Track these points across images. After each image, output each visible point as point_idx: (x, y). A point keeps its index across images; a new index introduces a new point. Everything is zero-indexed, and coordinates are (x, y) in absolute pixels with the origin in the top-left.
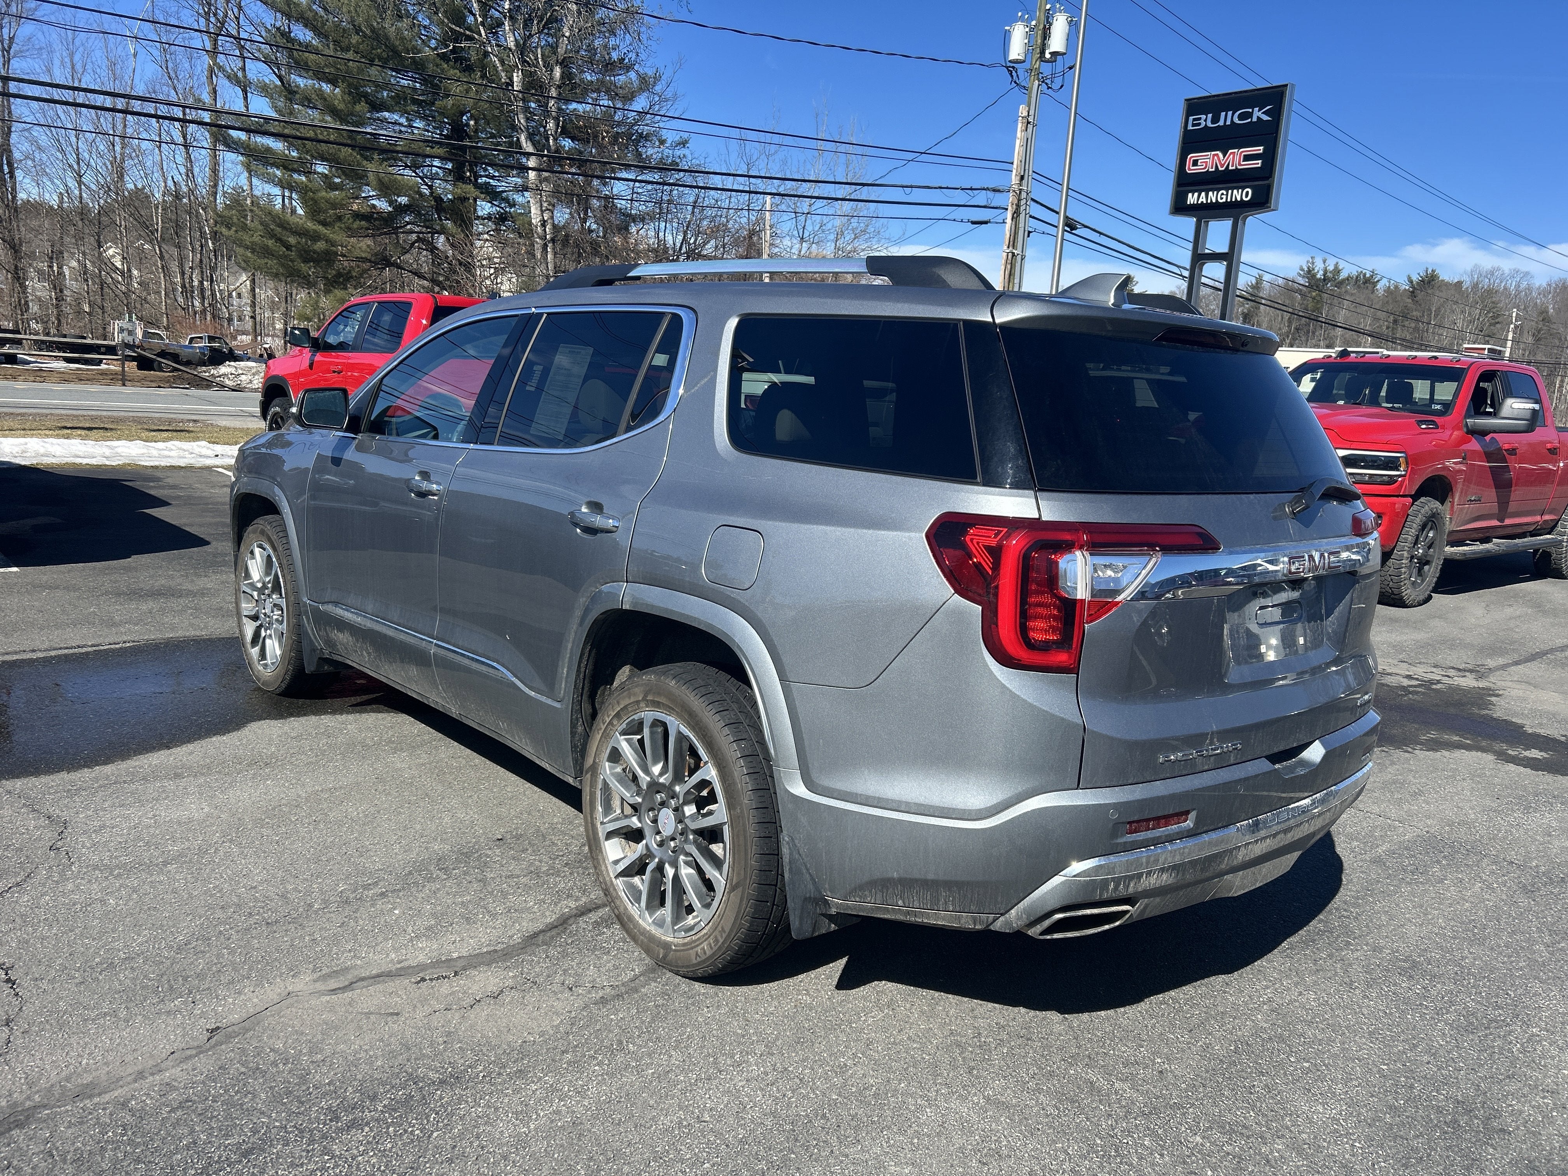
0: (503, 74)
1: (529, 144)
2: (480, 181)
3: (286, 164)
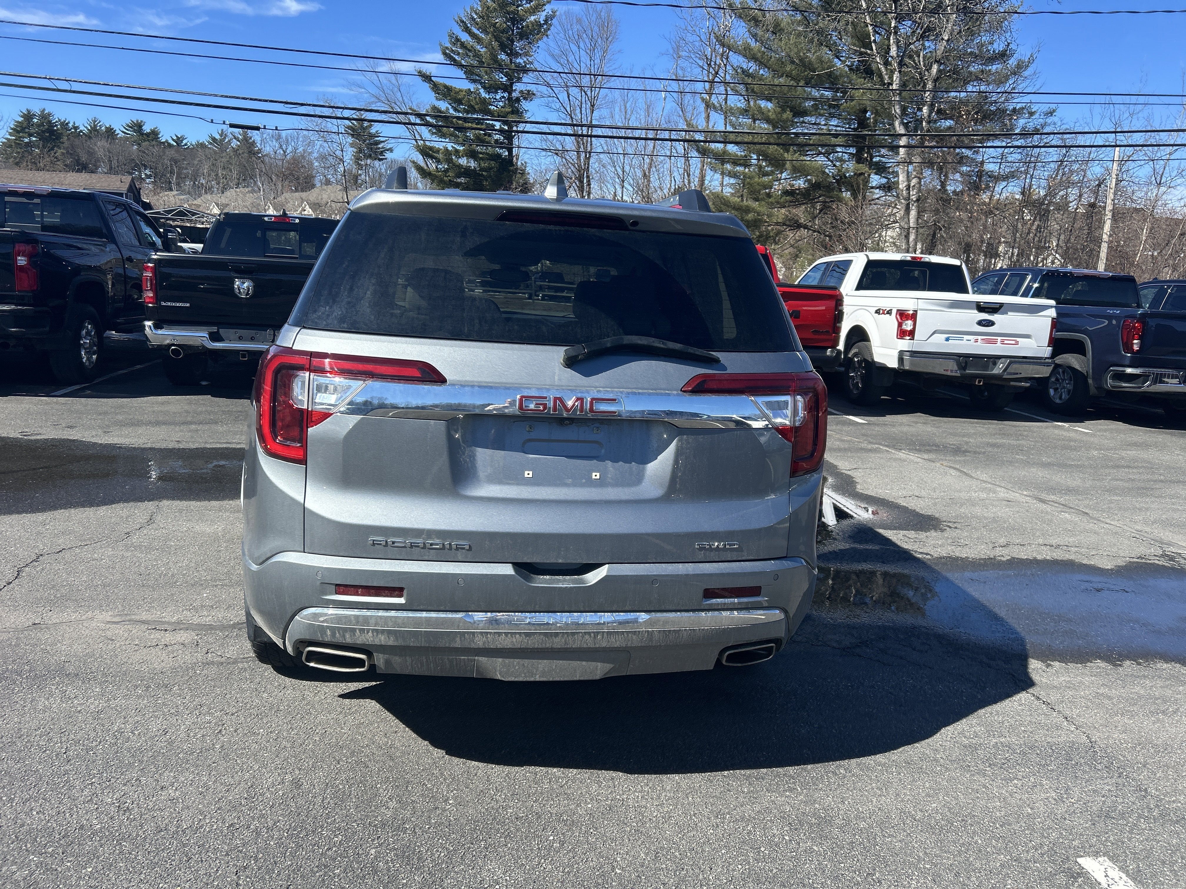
0: (886, 77)
1: (902, 127)
2: (874, 160)
3: (736, 162)
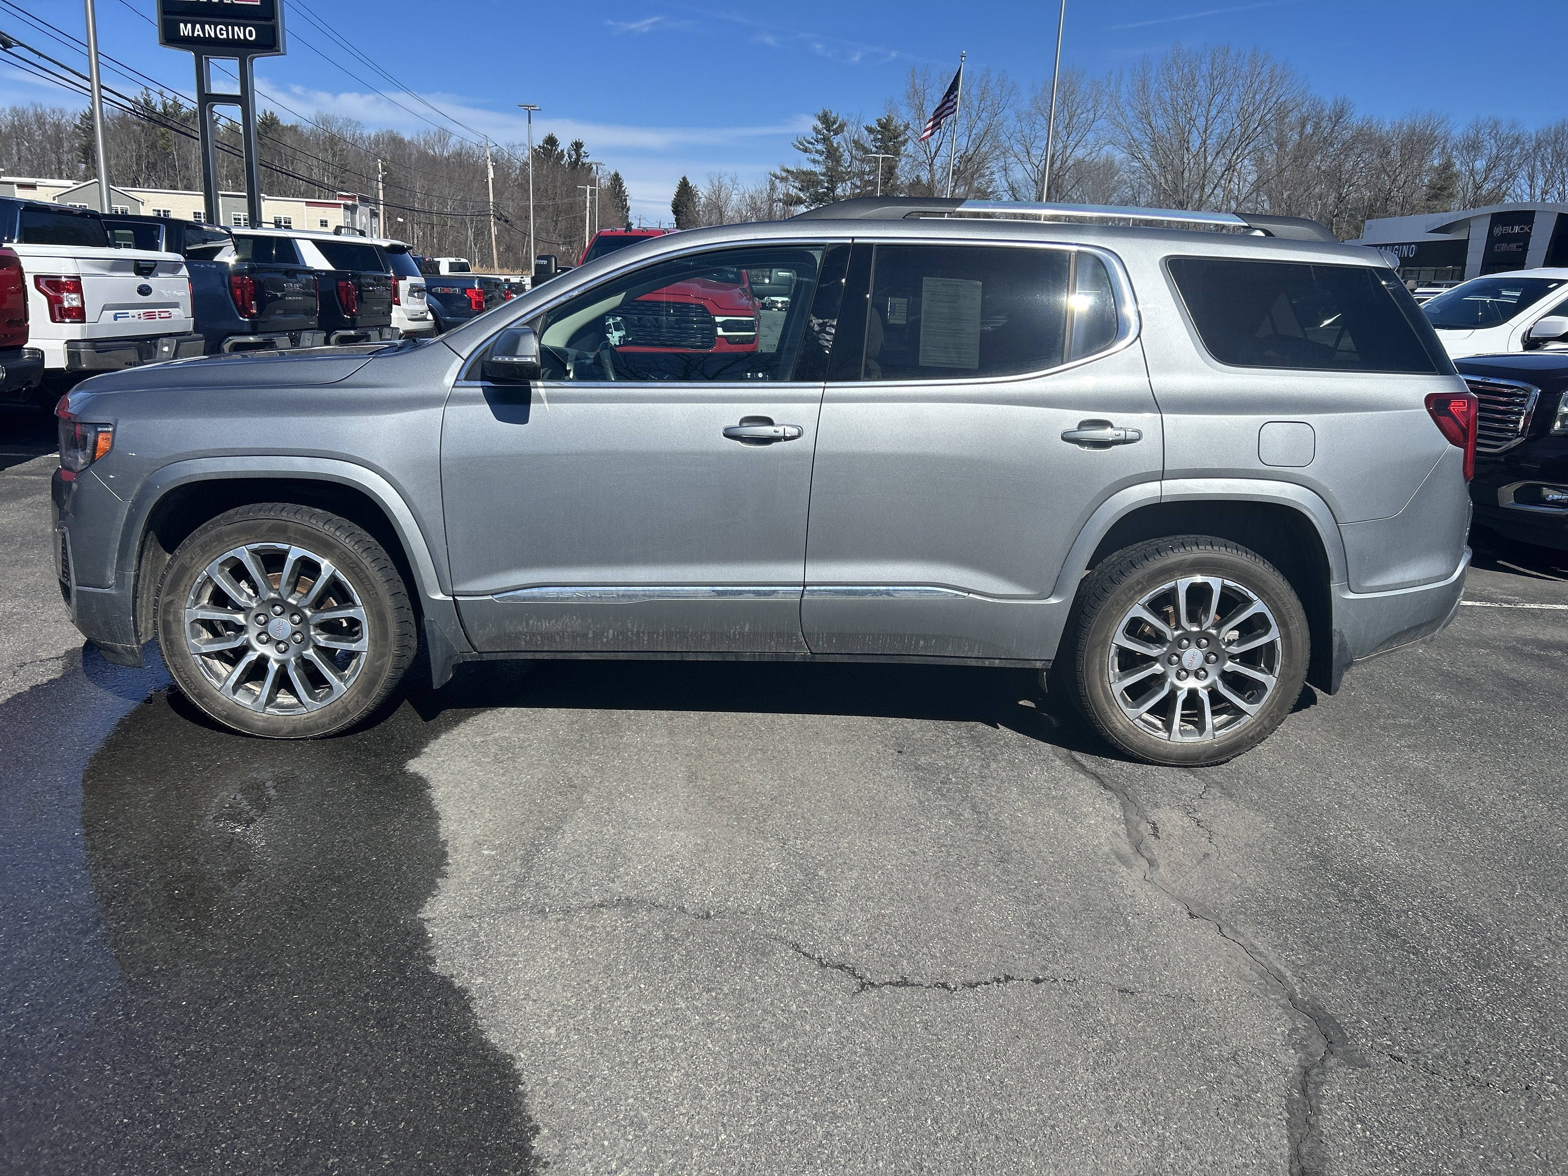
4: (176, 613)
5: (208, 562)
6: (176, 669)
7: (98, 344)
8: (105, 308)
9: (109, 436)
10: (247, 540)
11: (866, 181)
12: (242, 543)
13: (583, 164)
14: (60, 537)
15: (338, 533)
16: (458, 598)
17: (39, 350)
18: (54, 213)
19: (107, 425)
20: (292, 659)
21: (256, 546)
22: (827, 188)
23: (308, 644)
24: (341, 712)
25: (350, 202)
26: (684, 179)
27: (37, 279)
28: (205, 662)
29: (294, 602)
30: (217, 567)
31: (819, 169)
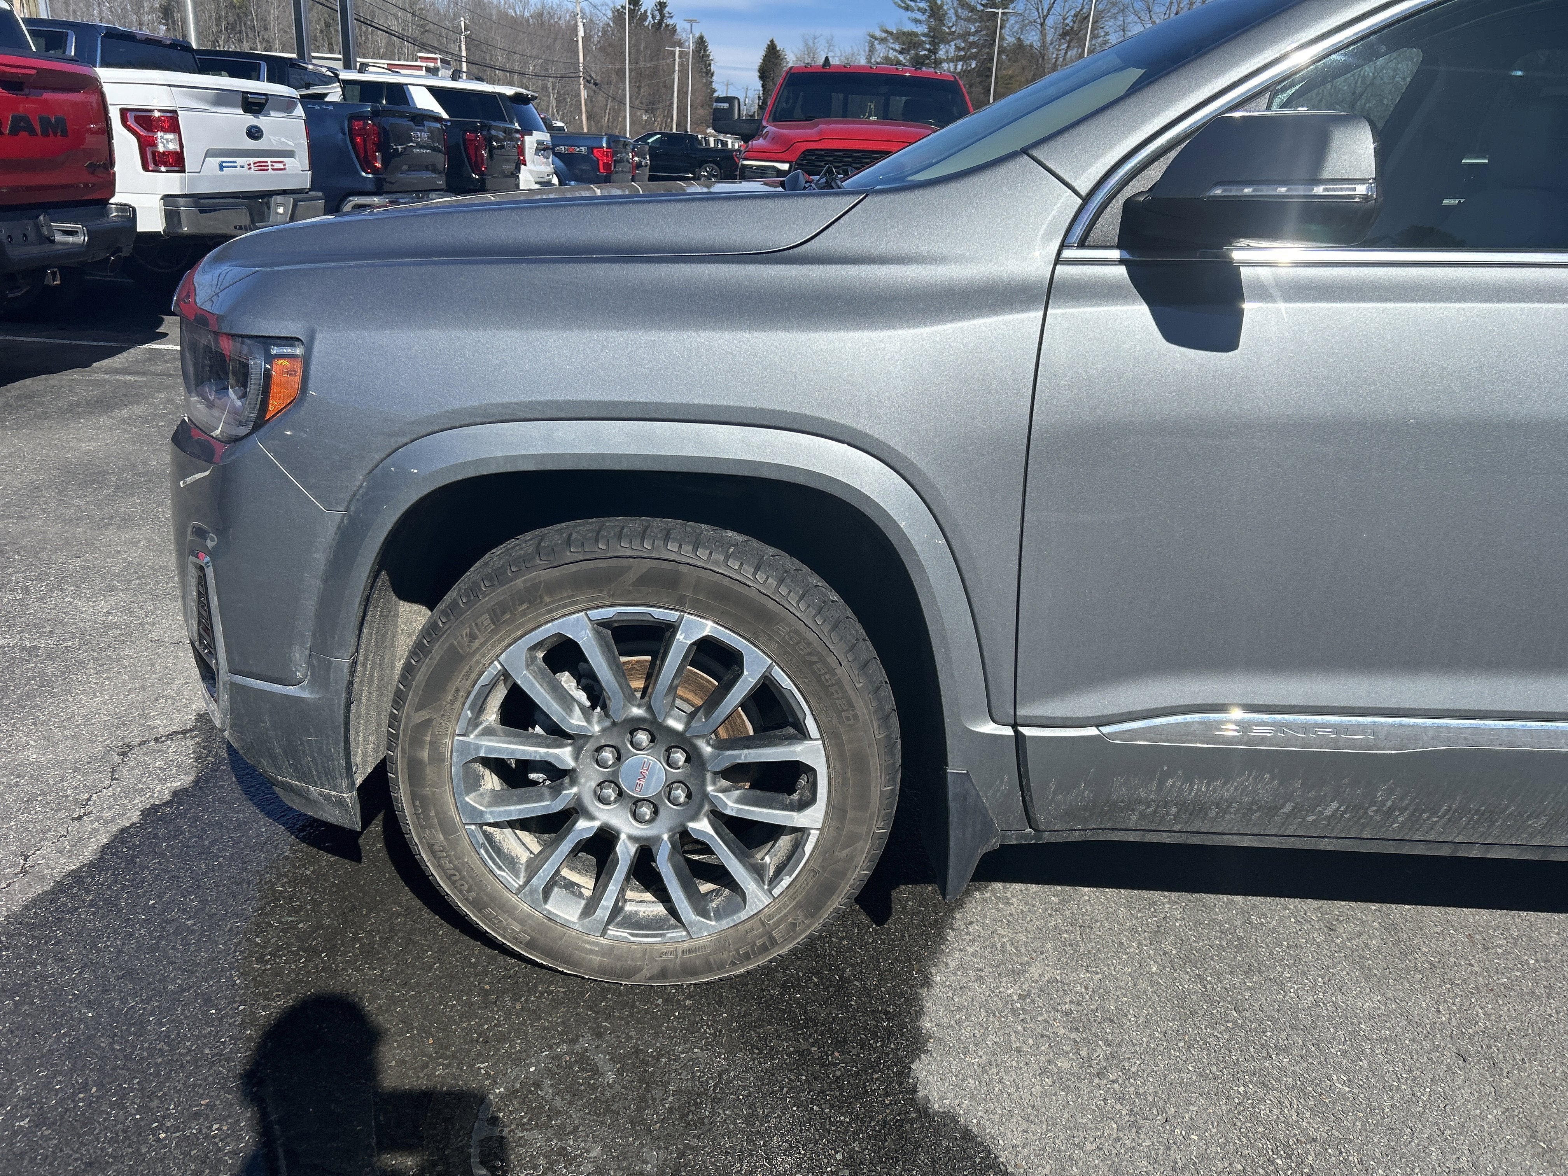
4: (435, 745)
5: (504, 644)
6: (433, 853)
7: (201, 201)
8: (209, 154)
9: (298, 366)
10: (592, 600)
11: (971, 43)
12: (579, 607)
13: (667, 26)
14: (192, 572)
15: (783, 591)
16: (1026, 731)
17: (130, 206)
18: (141, 41)
19: (291, 341)
20: (666, 837)
21: (609, 613)
22: (929, 50)
23: (701, 807)
24: (759, 943)
25: (431, 65)
26: (772, 41)
27: (124, 112)
28: (489, 837)
29: (679, 727)
30: (524, 655)
31: (921, 29)
